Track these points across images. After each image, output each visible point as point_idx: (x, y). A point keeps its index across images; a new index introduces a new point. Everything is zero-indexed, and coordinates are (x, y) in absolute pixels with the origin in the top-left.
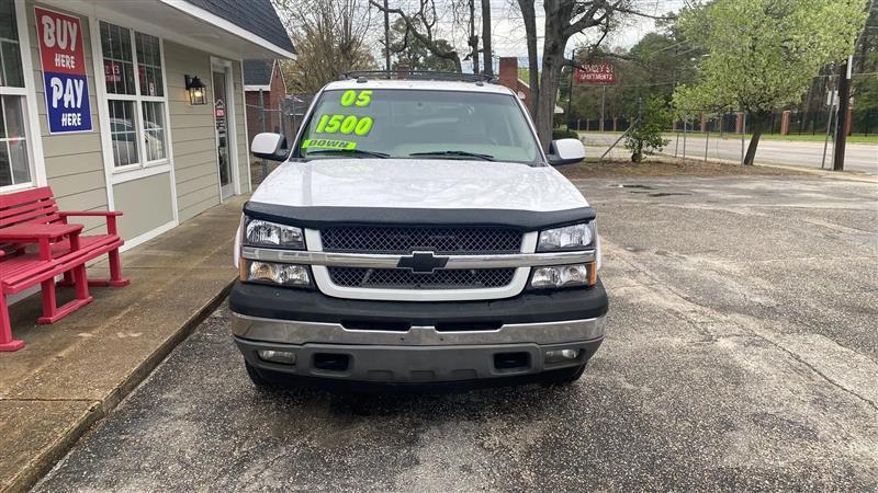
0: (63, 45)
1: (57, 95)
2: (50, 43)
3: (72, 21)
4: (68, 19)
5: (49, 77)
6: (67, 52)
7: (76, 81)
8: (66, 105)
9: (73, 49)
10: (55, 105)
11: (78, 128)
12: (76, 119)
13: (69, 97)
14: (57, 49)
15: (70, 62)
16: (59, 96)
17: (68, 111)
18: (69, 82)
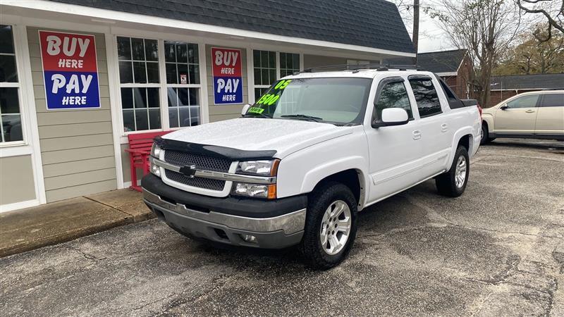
0: (227, 64)
1: (220, 87)
2: (218, 63)
3: (235, 52)
4: (231, 51)
5: (216, 79)
6: (230, 66)
7: (234, 80)
8: (226, 91)
9: (234, 65)
10: (219, 91)
11: (233, 102)
12: (233, 98)
13: (228, 88)
14: (223, 66)
15: (231, 71)
16: (222, 87)
17: (227, 94)
18: (229, 81)
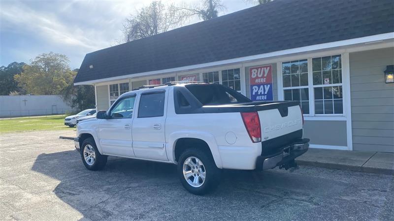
0: (260, 76)
2: (253, 77)
4: (265, 67)
5: (252, 86)
6: (263, 77)
9: (265, 76)
10: (254, 94)
12: (264, 98)
13: (261, 91)
14: (257, 77)
15: (263, 80)
16: (256, 91)
17: (259, 95)
18: (262, 87)
